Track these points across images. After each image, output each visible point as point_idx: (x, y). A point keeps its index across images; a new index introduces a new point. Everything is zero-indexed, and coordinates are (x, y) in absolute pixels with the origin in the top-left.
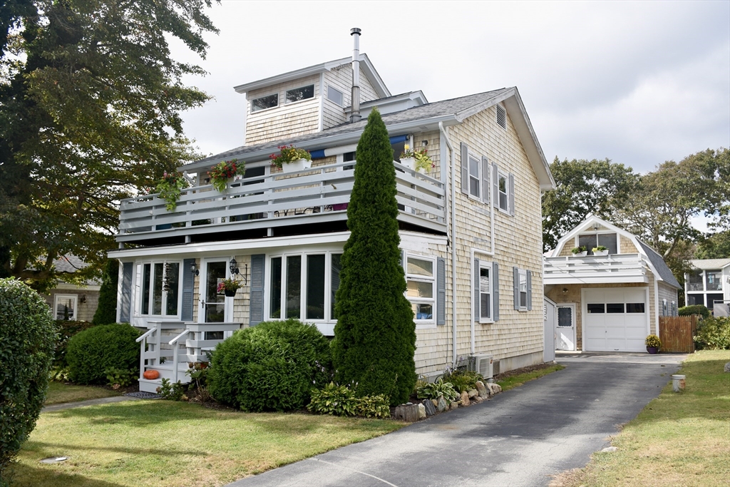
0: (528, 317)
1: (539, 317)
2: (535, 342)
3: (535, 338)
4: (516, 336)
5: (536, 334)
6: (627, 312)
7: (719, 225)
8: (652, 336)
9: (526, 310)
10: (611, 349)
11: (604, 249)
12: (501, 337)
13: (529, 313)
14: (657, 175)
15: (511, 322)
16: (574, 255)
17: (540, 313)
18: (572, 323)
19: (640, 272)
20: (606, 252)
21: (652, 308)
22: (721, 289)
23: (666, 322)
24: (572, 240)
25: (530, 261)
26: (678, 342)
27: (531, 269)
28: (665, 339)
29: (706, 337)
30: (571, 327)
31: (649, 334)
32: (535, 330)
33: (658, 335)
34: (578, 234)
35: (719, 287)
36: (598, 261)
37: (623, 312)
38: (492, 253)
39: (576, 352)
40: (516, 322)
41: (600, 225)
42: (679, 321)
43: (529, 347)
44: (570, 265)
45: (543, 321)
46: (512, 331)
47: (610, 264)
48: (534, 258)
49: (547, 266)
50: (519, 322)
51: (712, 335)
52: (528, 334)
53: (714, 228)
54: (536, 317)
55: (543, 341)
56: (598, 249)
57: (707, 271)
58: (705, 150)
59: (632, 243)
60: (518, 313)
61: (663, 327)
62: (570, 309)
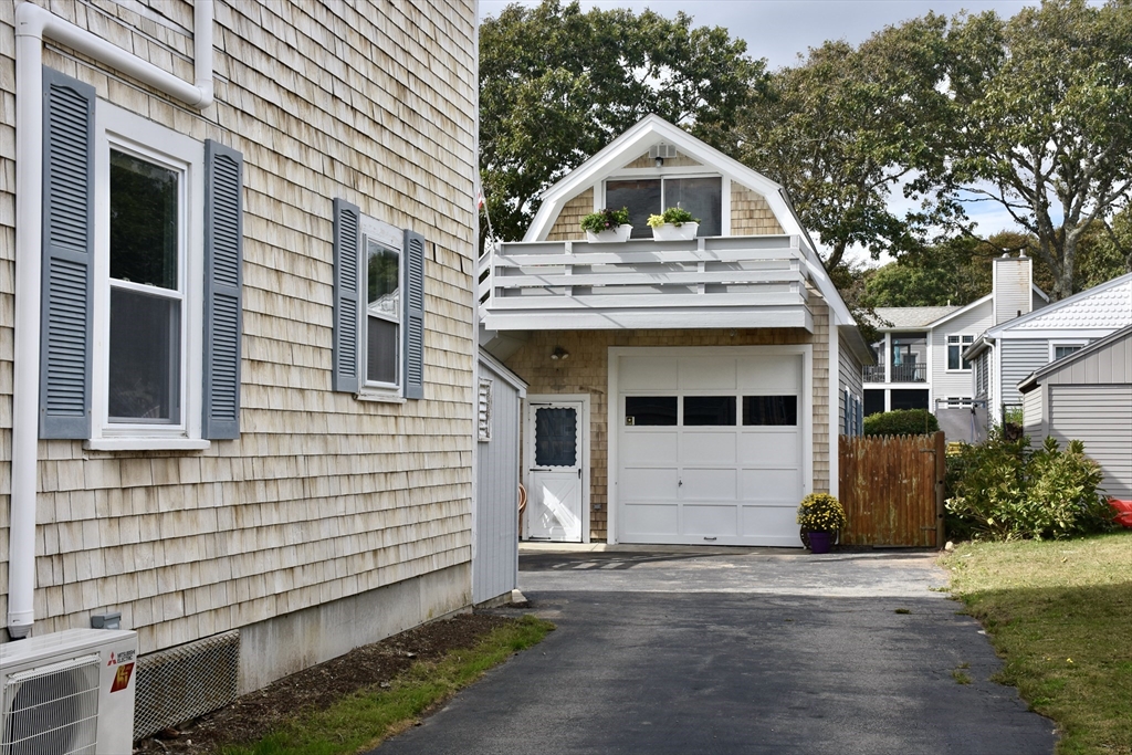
0: (406, 427)
1: (457, 429)
2: (434, 530)
3: (434, 513)
4: (340, 507)
5: (441, 496)
6: (745, 423)
7: (934, 220)
8: (820, 496)
9: (398, 397)
10: (694, 537)
11: (684, 219)
12: (252, 518)
13: (408, 410)
14: (804, 74)
15: (315, 448)
16: (591, 238)
17: (461, 412)
18: (578, 456)
19: (794, 296)
20: (690, 230)
21: (820, 410)
22: (922, 380)
23: (860, 457)
24: (585, 196)
25: (421, 196)
26: (893, 515)
27: (423, 232)
28: (856, 507)
29: (982, 500)
30: (574, 469)
31: (809, 491)
32: (437, 479)
33: (834, 493)
34: (604, 176)
35: (917, 374)
36: (665, 256)
37: (733, 422)
38: (202, 91)
39: (587, 547)
40: (343, 447)
41: (672, 149)
42: (899, 451)
43: (407, 553)
44: (576, 269)
45: (473, 446)
46: (322, 489)
47: (701, 269)
48: (441, 190)
49: (505, 271)
50: (359, 446)
51: (1001, 495)
52: (402, 500)
53: (922, 226)
54: (445, 429)
55: (472, 523)
56: (668, 219)
57: (896, 335)
58: (922, 15)
59: (769, 209)
60: (355, 408)
61: (850, 470)
62: (571, 413)
